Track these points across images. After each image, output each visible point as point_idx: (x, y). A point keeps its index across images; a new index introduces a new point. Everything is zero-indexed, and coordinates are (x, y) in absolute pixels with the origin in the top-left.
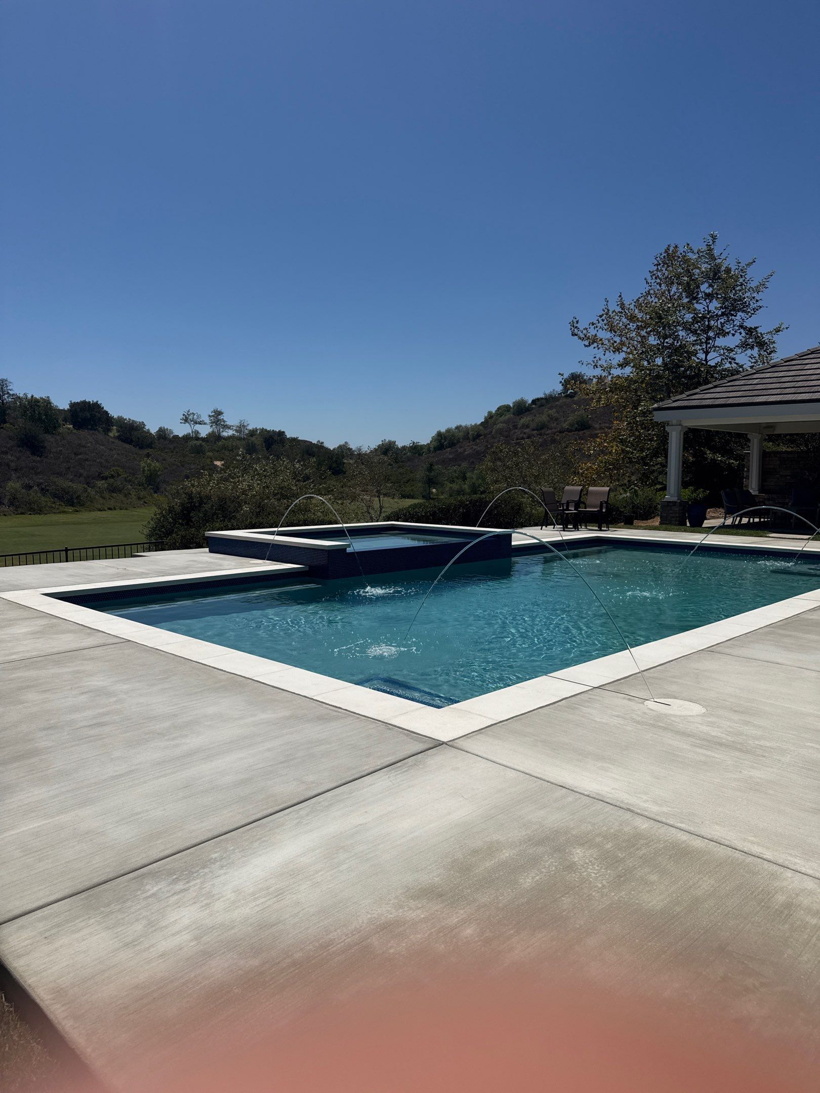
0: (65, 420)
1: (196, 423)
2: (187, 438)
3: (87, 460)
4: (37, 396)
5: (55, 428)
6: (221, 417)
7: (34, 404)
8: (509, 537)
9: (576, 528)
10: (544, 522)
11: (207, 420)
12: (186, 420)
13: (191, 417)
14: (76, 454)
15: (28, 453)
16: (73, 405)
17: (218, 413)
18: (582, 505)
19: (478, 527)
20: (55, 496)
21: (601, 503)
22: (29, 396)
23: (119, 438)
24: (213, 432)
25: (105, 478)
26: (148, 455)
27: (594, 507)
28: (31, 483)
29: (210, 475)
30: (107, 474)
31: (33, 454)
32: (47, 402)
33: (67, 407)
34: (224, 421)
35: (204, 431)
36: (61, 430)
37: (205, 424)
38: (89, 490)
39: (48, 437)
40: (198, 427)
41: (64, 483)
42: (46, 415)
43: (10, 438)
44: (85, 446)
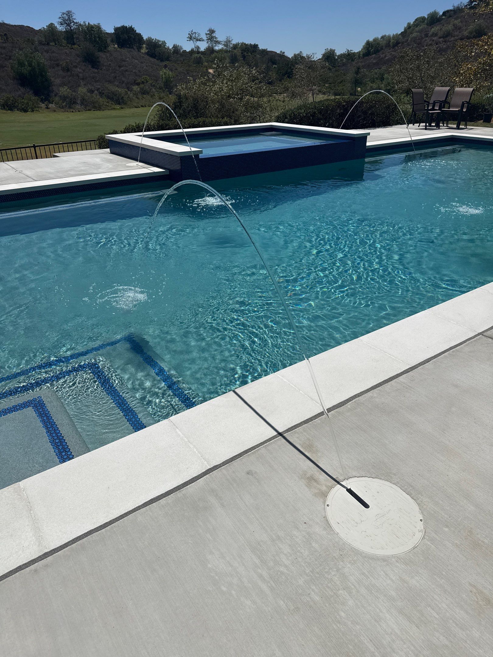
0: (112, 41)
1: (197, 40)
2: (192, 52)
3: (126, 71)
4: (92, 23)
5: (105, 47)
6: (214, 35)
7: (90, 28)
9: (438, 126)
11: (205, 38)
12: (190, 38)
13: (194, 36)
14: (120, 67)
15: (90, 66)
16: (116, 29)
17: (212, 31)
18: (446, 105)
19: (343, 128)
20: (108, 97)
21: (463, 104)
22: (87, 24)
23: (147, 54)
24: (209, 46)
25: (138, 84)
26: (166, 66)
27: (457, 107)
28: (93, 88)
30: (139, 81)
31: (93, 67)
32: (98, 27)
33: (112, 31)
34: (216, 38)
36: (109, 48)
37: (203, 40)
38: (129, 93)
39: (101, 54)
40: (199, 43)
41: (113, 88)
42: (99, 38)
43: (78, 56)
44: (124, 61)
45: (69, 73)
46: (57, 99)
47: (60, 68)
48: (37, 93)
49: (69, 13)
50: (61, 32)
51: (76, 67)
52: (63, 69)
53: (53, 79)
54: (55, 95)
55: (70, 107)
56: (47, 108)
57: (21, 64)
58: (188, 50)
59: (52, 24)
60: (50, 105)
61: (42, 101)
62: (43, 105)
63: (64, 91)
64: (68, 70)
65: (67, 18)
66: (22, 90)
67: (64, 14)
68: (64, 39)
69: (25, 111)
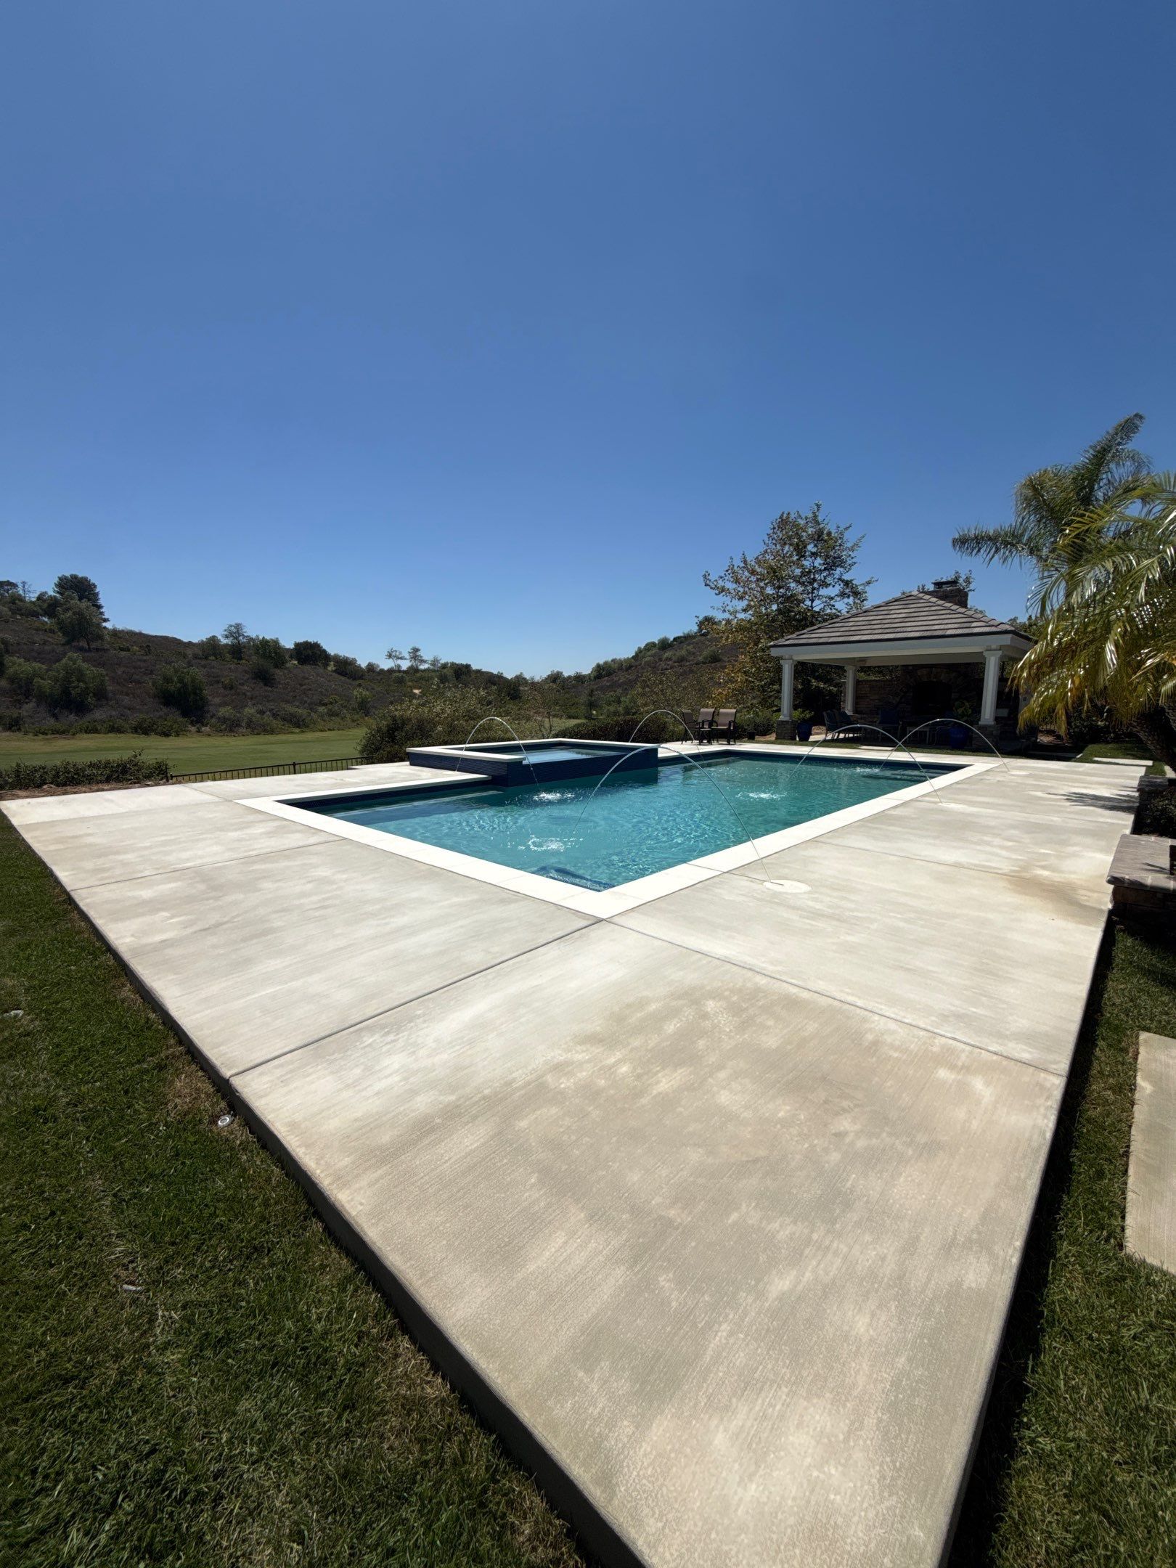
0: (291, 657)
1: (398, 658)
2: (391, 671)
3: (310, 689)
4: (268, 638)
5: (283, 664)
6: (418, 653)
7: (265, 643)
8: (655, 751)
9: (710, 743)
10: (684, 738)
11: (407, 656)
12: (390, 656)
13: (394, 654)
14: (301, 685)
15: (262, 684)
16: (297, 645)
17: (416, 650)
18: (714, 724)
19: (632, 741)
20: (284, 719)
21: (730, 722)
22: (261, 638)
23: (335, 671)
24: (412, 666)
25: (325, 705)
26: (360, 685)
27: (724, 725)
28: (264, 709)
29: (410, 701)
30: (326, 701)
31: (265, 685)
32: (276, 642)
33: (292, 646)
34: (421, 657)
35: (405, 665)
36: (288, 665)
37: (405, 659)
38: (312, 714)
39: (277, 671)
40: (399, 662)
41: (291, 709)
42: (276, 653)
43: (246, 672)
44: (308, 679)
45: (233, 691)
46: (213, 720)
47: (220, 685)
48: (185, 713)
49: (238, 626)
50: (226, 645)
51: (243, 684)
52: (225, 688)
53: (210, 698)
54: (212, 717)
55: (231, 731)
56: (199, 732)
57: (167, 680)
58: (386, 668)
59: (214, 637)
60: (203, 729)
61: (192, 723)
62: (193, 729)
63: (225, 711)
64: (231, 688)
65: (234, 630)
66: (165, 710)
67: (231, 626)
68: (229, 653)
69: (167, 735)
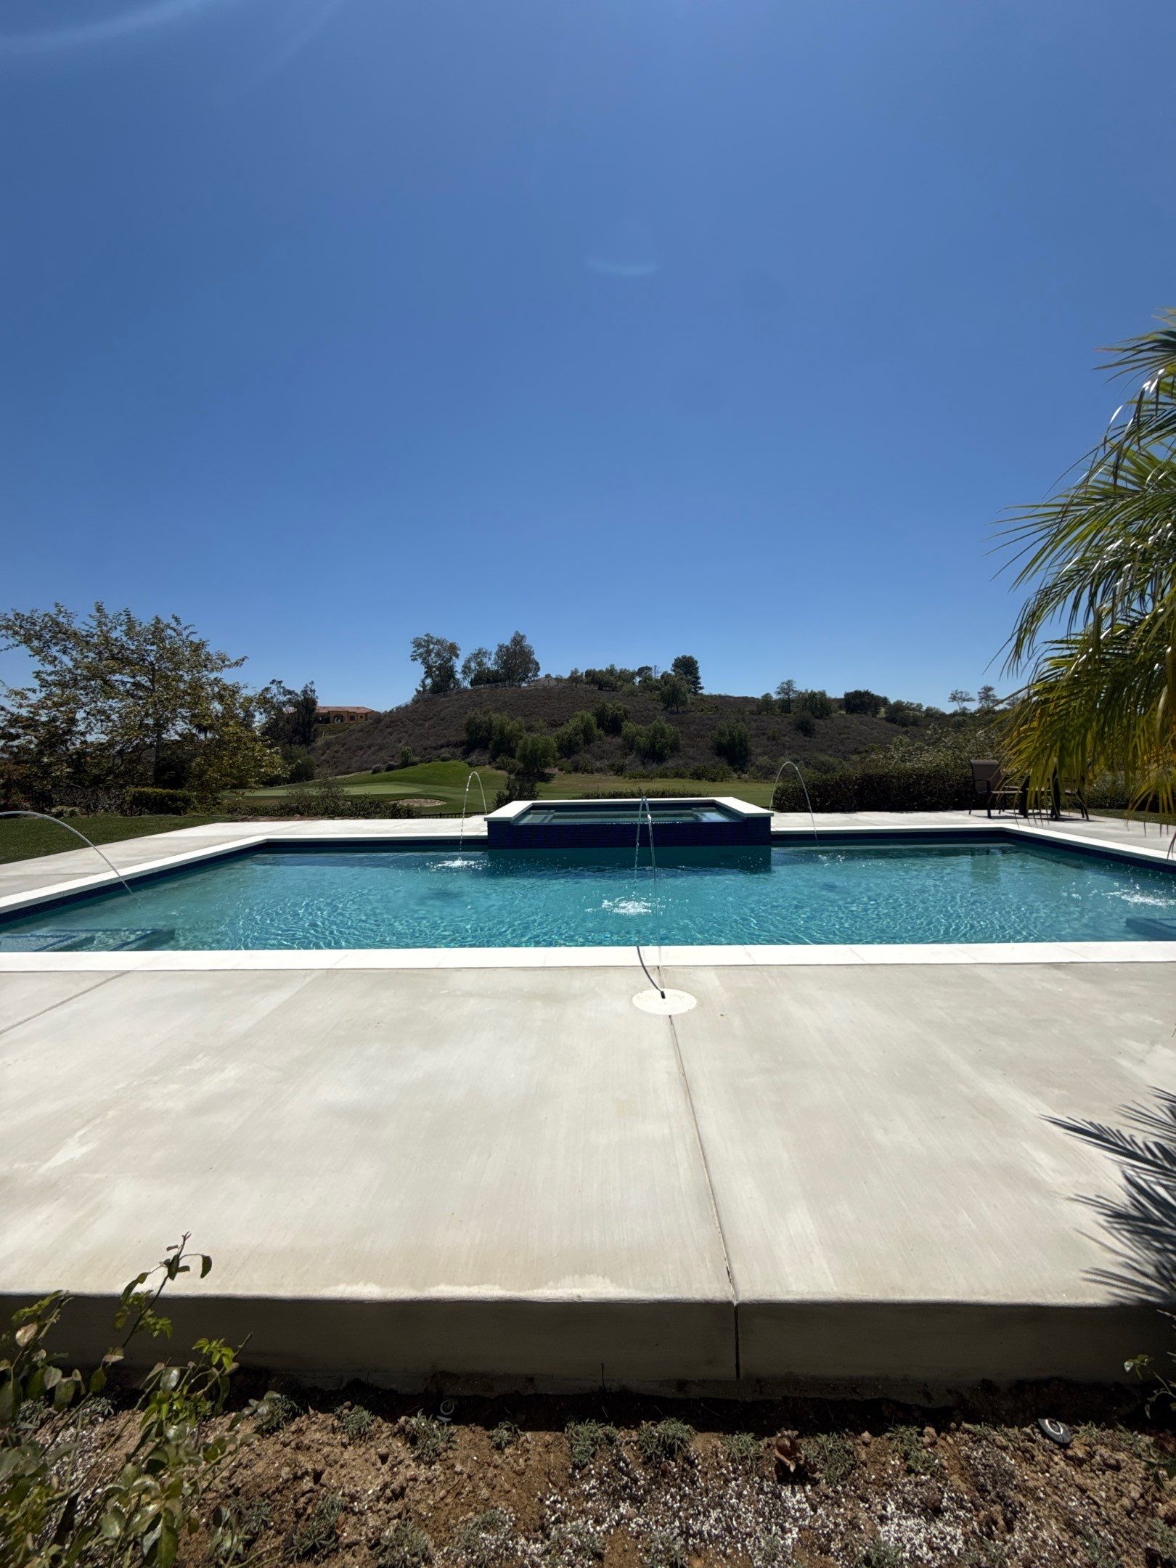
0: (840, 708)
1: (964, 700)
2: (954, 715)
3: (848, 738)
4: (816, 690)
5: (827, 714)
6: (991, 693)
7: (813, 695)
11: (976, 697)
12: (954, 698)
13: (959, 695)
14: (840, 734)
15: (801, 735)
16: (847, 695)
17: (988, 689)
20: (815, 768)
22: (809, 691)
23: (887, 719)
24: (983, 707)
25: (859, 753)
28: (799, 757)
30: (862, 749)
31: (805, 735)
32: (823, 694)
33: (843, 697)
34: (994, 696)
35: (973, 707)
36: (834, 715)
37: (973, 700)
38: (844, 762)
39: (821, 722)
40: (966, 704)
41: (823, 758)
42: (822, 704)
43: (790, 724)
44: (848, 728)
45: (774, 742)
46: (752, 769)
47: (765, 737)
48: (731, 763)
49: (789, 683)
50: (776, 701)
51: (785, 735)
52: (768, 739)
53: (753, 748)
54: (752, 765)
55: (766, 778)
56: (739, 778)
57: (722, 734)
58: (948, 712)
59: (768, 694)
60: (743, 776)
61: (735, 771)
62: (735, 775)
63: (763, 760)
64: (774, 739)
65: (786, 687)
66: (717, 759)
67: (783, 683)
68: (779, 708)
69: (714, 780)
